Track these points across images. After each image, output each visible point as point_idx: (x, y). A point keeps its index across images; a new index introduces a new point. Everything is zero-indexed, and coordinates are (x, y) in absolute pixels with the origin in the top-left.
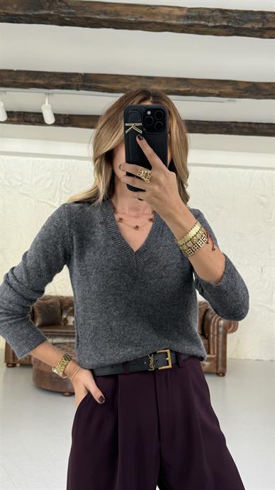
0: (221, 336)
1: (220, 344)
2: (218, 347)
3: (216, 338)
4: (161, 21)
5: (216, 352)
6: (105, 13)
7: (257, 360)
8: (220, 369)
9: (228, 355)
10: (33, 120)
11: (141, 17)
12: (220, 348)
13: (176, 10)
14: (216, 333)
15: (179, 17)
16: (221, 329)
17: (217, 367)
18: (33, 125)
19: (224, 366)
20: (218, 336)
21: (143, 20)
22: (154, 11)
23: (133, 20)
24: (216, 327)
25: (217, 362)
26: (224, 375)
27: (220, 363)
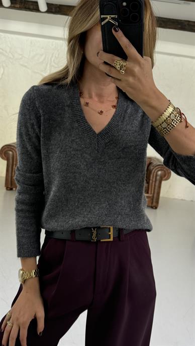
0: (157, 182)
1: (156, 188)
2: (154, 189)
3: (154, 183)
5: (152, 192)
7: (182, 200)
8: (154, 204)
9: (161, 195)
10: (32, 7)
12: (156, 191)
14: (154, 180)
16: (158, 178)
17: (152, 203)
18: (32, 11)
19: (157, 202)
20: (155, 182)
24: (155, 176)
25: (153, 200)
26: (156, 208)
27: (154, 200)
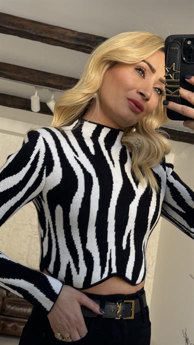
4: (57, 38)
6: (13, 24)
11: (41, 33)
13: (69, 32)
15: (70, 38)
21: (42, 35)
22: (52, 30)
23: (34, 33)
